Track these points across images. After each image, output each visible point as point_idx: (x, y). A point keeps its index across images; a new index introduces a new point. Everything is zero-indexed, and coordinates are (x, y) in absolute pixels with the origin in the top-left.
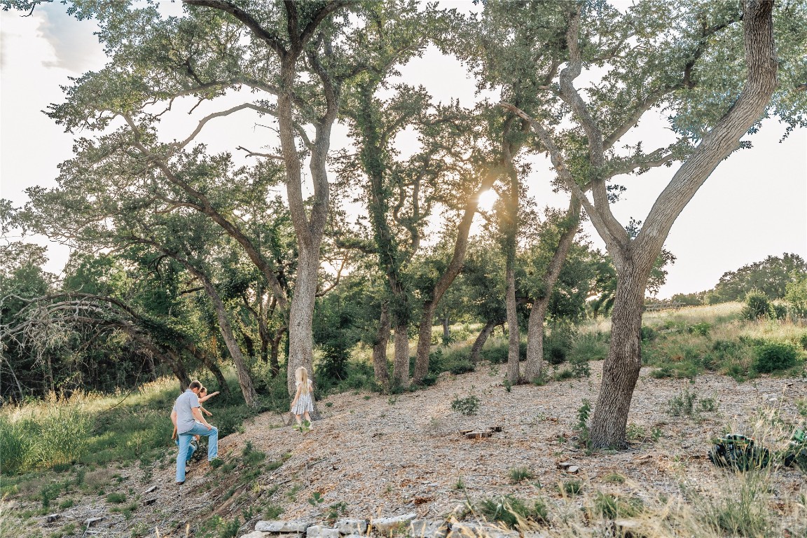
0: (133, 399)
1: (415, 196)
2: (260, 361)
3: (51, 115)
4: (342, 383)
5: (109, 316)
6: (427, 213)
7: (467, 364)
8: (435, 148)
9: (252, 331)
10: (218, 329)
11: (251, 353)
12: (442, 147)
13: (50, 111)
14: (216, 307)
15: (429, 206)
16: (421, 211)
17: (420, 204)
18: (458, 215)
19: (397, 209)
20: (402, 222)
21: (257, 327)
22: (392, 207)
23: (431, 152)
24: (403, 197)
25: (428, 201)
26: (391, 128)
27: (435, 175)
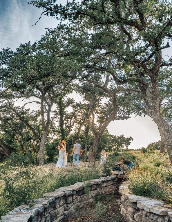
1: (70, 121)
6: (73, 125)
8: (76, 111)
10: (24, 148)
12: (78, 111)
15: (73, 124)
17: (71, 123)
18: (79, 126)
19: (66, 124)
20: (67, 127)
21: (33, 149)
22: (65, 123)
23: (75, 112)
24: (67, 121)
25: (74, 122)
26: (65, 107)
27: (76, 117)
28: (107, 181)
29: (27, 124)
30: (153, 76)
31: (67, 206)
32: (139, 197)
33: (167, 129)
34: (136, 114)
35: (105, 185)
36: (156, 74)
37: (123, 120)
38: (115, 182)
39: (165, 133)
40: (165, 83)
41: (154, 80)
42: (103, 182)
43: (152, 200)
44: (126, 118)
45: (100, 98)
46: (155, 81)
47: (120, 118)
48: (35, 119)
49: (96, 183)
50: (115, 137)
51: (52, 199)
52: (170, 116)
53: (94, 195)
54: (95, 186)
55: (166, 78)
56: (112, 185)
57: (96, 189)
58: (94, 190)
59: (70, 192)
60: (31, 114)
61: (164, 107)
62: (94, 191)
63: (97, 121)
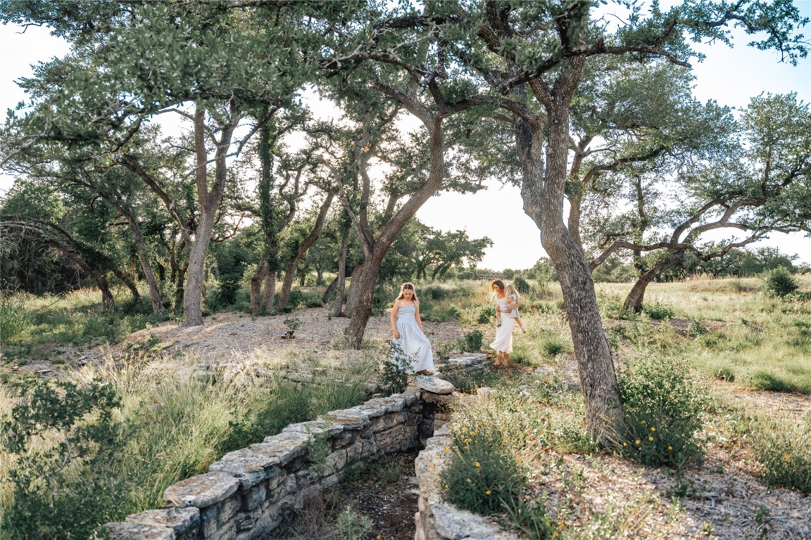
0: (62, 304)
1: (297, 179)
2: (169, 283)
3: (21, 85)
4: (230, 307)
5: (47, 237)
6: (305, 192)
7: (319, 301)
8: (317, 146)
9: (165, 261)
10: (137, 257)
11: (162, 278)
12: (321, 146)
13: (20, 82)
14: (138, 241)
15: (306, 188)
16: (300, 191)
17: (300, 186)
18: (322, 200)
19: (282, 187)
20: (284, 197)
21: (169, 259)
22: (279, 185)
23: (313, 149)
24: (287, 178)
25: (307, 184)
26: (281, 132)
27: (315, 165)
28: (388, 414)
29: (150, 181)
30: (555, 104)
31: (248, 518)
32: (466, 515)
33: (580, 279)
34: (504, 179)
35: (381, 425)
36: (563, 98)
37: (463, 193)
38: (416, 413)
39: (574, 291)
40: (601, 88)
41: (557, 119)
42: (375, 419)
43: (504, 533)
44: (474, 189)
45: (394, 114)
46: (560, 123)
47: (455, 185)
48: (176, 161)
49: (350, 427)
50: (439, 234)
51: (188, 517)
52: (606, 190)
53: (341, 464)
54: (349, 435)
55: (608, 69)
56: (403, 423)
57: (350, 444)
58: (343, 447)
59: (256, 475)
60: (164, 146)
61: (591, 163)
62: (344, 451)
63: (382, 190)
